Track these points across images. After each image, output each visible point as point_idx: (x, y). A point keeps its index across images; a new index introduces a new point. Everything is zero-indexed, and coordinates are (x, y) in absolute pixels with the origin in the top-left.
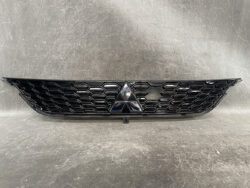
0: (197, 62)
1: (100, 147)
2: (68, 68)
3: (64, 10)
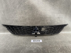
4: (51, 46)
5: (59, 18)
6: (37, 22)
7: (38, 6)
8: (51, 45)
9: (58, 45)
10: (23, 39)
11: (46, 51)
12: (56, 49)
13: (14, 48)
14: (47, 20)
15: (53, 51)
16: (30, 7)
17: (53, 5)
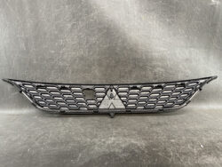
0: (181, 66)
1: (104, 142)
2: (73, 72)
3: (69, 25)
4: (173, 141)
5: (187, 60)
6: (123, 74)
7: (127, 26)
8: (174, 138)
9: (195, 139)
10: (82, 125)
11: (159, 153)
12: (193, 147)
13: (57, 148)
14: (154, 67)
15: (185, 154)
16: (104, 28)
17: (170, 24)
